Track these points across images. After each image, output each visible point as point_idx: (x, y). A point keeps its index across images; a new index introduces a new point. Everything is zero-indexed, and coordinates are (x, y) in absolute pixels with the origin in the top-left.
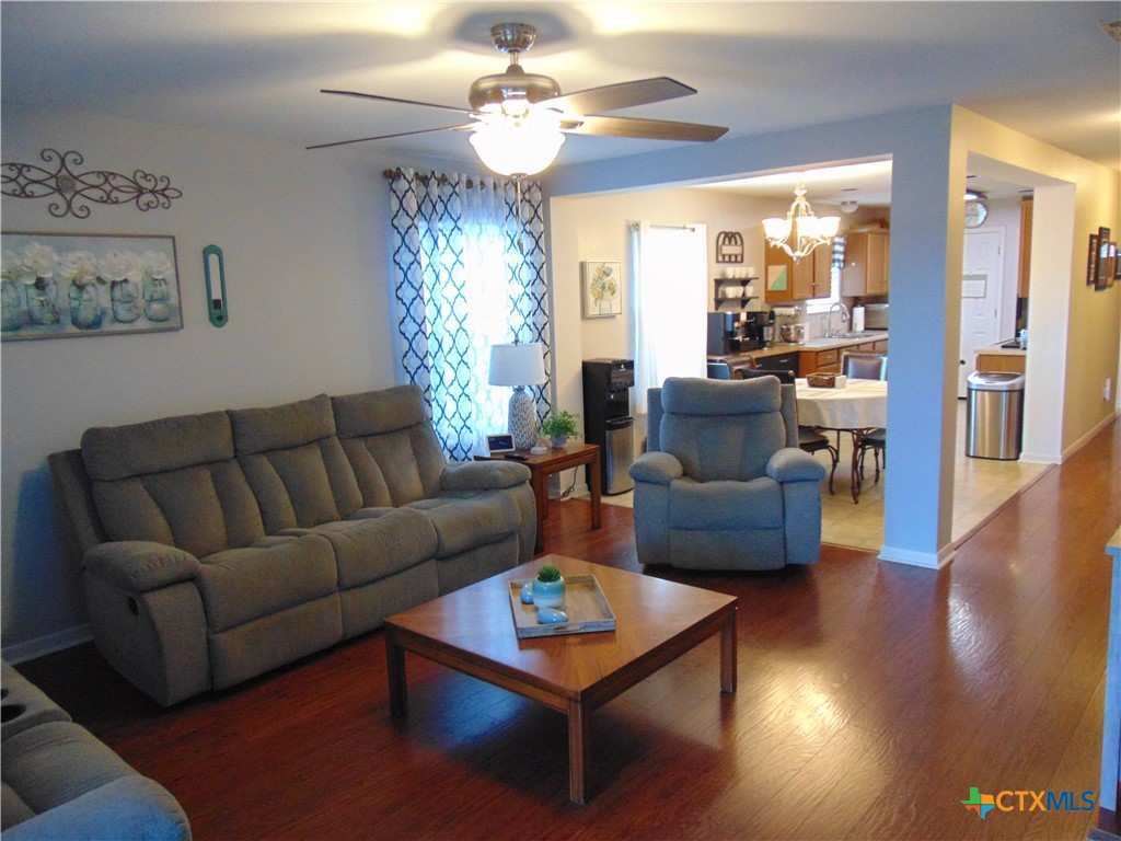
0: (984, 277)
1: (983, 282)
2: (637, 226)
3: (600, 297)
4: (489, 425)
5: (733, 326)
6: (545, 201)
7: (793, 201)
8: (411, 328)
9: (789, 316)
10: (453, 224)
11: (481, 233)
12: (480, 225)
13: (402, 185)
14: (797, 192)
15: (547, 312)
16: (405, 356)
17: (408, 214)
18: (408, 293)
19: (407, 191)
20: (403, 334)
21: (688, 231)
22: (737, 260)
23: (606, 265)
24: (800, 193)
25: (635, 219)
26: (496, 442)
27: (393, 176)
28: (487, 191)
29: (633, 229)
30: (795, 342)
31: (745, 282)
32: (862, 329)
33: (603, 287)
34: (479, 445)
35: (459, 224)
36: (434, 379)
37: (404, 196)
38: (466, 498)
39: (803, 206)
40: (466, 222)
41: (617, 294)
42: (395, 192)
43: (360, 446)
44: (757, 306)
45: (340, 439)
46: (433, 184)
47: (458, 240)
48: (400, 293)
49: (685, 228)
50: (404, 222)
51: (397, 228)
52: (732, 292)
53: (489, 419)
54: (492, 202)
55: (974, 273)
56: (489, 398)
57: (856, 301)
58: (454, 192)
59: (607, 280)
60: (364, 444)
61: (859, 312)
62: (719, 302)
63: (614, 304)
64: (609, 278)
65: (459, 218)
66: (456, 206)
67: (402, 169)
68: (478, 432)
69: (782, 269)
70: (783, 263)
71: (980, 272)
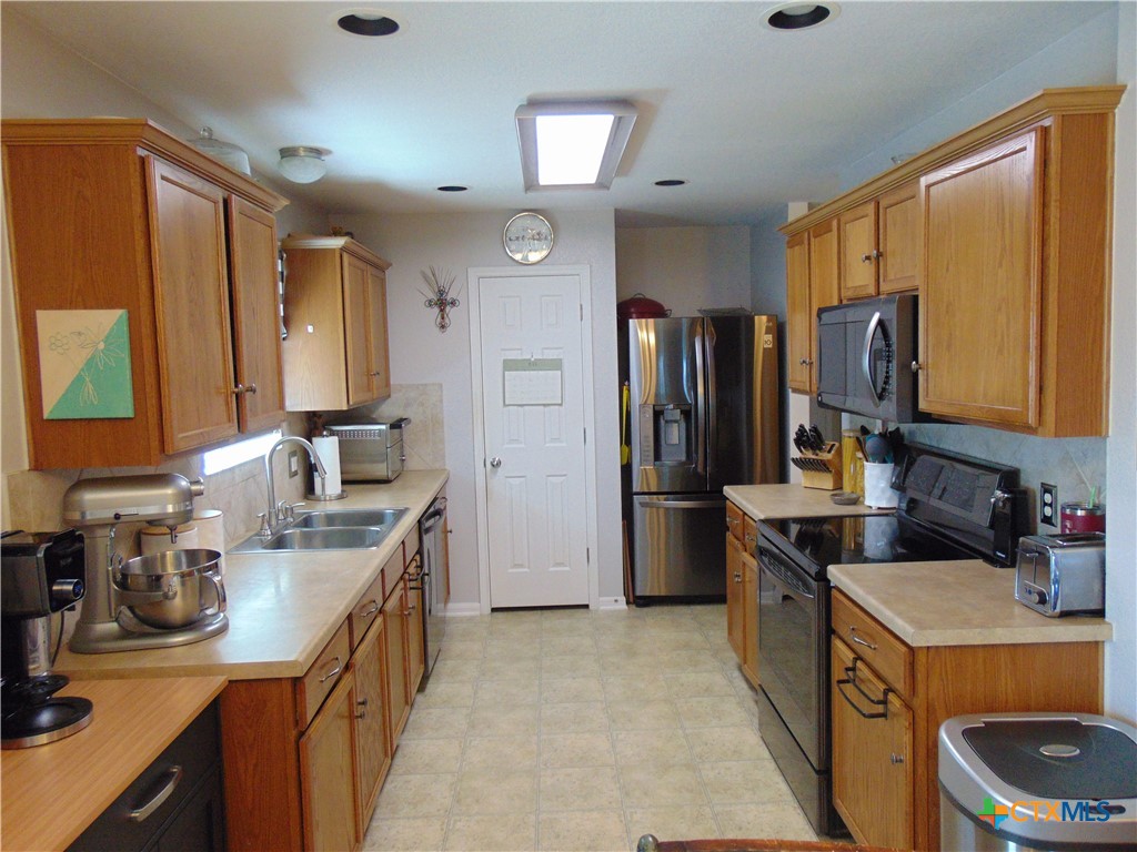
0: (556, 365)
1: (557, 375)
32: (339, 488)
55: (537, 355)
61: (326, 450)
69: (110, 321)
70: (109, 304)
71: (550, 355)
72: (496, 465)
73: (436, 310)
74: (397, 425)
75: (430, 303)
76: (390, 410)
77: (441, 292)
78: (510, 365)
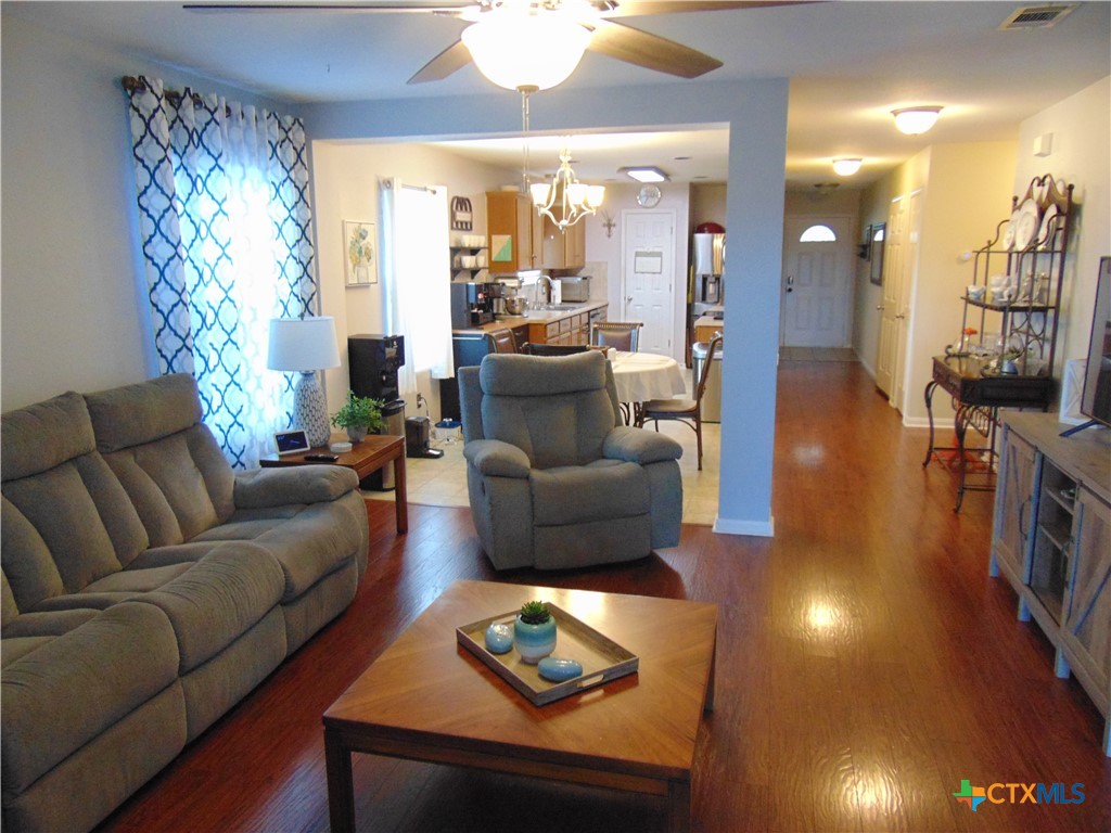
0: (659, 255)
1: (659, 259)
2: (388, 184)
3: (357, 264)
4: (261, 419)
5: (477, 297)
6: (307, 145)
7: (559, 167)
8: (166, 298)
9: (513, 288)
10: (213, 163)
11: (244, 177)
12: (243, 165)
13: (148, 101)
14: (562, 158)
15: (314, 279)
16: (158, 335)
17: (158, 143)
18: (161, 251)
19: (156, 111)
20: (155, 305)
21: (429, 192)
22: (466, 227)
23: (363, 226)
24: (565, 159)
25: (386, 175)
26: (285, 441)
27: (133, 86)
28: (248, 122)
29: (383, 186)
30: (520, 314)
31: (474, 252)
32: (560, 301)
33: (360, 252)
34: (252, 446)
35: (221, 162)
36: (199, 365)
37: (153, 116)
38: (288, 518)
39: (567, 175)
40: (227, 161)
41: (373, 260)
42: (137, 110)
43: (129, 461)
44: (483, 277)
45: (101, 453)
46: (187, 106)
47: (218, 183)
48: (149, 250)
49: (425, 189)
50: (153, 153)
51: (142, 161)
52: (468, 261)
53: (261, 411)
54: (254, 138)
55: (651, 250)
56: (259, 387)
57: (553, 273)
58: (213, 119)
59: (363, 243)
60: (132, 458)
61: (557, 284)
62: (455, 272)
63: (369, 272)
64: (365, 242)
65: (220, 155)
66: (215, 139)
67: (148, 79)
68: (251, 429)
69: (507, 238)
70: (507, 234)
71: (657, 250)
72: (630, 300)
73: (606, 229)
74: (584, 278)
75: (604, 225)
76: (583, 273)
77: (609, 220)
78: (638, 254)
